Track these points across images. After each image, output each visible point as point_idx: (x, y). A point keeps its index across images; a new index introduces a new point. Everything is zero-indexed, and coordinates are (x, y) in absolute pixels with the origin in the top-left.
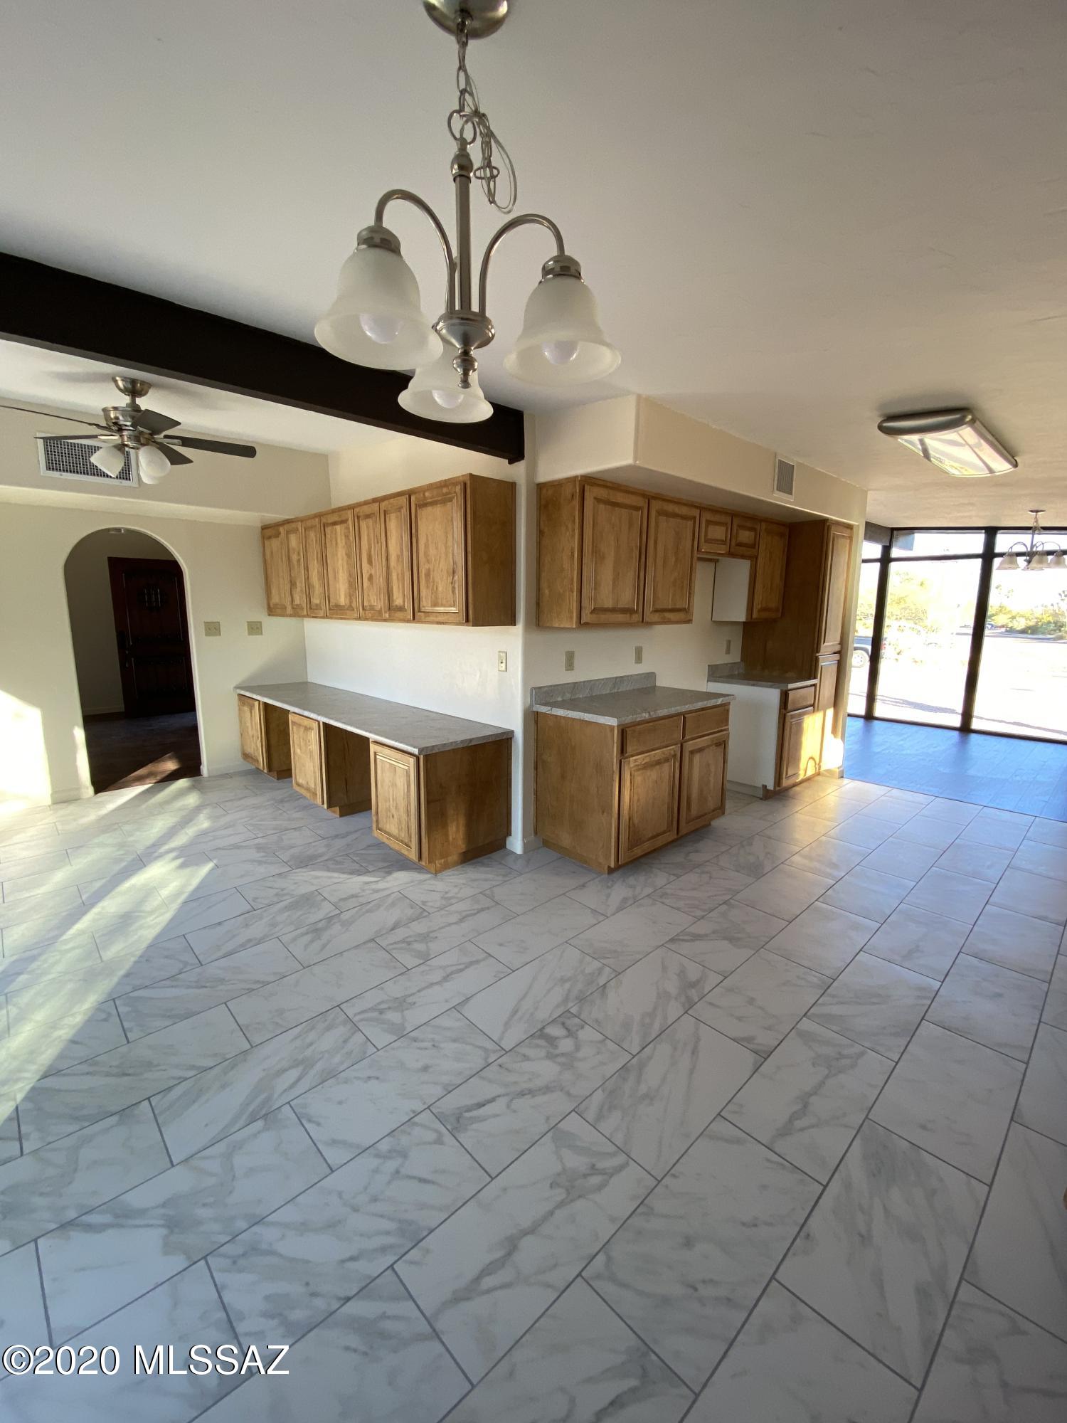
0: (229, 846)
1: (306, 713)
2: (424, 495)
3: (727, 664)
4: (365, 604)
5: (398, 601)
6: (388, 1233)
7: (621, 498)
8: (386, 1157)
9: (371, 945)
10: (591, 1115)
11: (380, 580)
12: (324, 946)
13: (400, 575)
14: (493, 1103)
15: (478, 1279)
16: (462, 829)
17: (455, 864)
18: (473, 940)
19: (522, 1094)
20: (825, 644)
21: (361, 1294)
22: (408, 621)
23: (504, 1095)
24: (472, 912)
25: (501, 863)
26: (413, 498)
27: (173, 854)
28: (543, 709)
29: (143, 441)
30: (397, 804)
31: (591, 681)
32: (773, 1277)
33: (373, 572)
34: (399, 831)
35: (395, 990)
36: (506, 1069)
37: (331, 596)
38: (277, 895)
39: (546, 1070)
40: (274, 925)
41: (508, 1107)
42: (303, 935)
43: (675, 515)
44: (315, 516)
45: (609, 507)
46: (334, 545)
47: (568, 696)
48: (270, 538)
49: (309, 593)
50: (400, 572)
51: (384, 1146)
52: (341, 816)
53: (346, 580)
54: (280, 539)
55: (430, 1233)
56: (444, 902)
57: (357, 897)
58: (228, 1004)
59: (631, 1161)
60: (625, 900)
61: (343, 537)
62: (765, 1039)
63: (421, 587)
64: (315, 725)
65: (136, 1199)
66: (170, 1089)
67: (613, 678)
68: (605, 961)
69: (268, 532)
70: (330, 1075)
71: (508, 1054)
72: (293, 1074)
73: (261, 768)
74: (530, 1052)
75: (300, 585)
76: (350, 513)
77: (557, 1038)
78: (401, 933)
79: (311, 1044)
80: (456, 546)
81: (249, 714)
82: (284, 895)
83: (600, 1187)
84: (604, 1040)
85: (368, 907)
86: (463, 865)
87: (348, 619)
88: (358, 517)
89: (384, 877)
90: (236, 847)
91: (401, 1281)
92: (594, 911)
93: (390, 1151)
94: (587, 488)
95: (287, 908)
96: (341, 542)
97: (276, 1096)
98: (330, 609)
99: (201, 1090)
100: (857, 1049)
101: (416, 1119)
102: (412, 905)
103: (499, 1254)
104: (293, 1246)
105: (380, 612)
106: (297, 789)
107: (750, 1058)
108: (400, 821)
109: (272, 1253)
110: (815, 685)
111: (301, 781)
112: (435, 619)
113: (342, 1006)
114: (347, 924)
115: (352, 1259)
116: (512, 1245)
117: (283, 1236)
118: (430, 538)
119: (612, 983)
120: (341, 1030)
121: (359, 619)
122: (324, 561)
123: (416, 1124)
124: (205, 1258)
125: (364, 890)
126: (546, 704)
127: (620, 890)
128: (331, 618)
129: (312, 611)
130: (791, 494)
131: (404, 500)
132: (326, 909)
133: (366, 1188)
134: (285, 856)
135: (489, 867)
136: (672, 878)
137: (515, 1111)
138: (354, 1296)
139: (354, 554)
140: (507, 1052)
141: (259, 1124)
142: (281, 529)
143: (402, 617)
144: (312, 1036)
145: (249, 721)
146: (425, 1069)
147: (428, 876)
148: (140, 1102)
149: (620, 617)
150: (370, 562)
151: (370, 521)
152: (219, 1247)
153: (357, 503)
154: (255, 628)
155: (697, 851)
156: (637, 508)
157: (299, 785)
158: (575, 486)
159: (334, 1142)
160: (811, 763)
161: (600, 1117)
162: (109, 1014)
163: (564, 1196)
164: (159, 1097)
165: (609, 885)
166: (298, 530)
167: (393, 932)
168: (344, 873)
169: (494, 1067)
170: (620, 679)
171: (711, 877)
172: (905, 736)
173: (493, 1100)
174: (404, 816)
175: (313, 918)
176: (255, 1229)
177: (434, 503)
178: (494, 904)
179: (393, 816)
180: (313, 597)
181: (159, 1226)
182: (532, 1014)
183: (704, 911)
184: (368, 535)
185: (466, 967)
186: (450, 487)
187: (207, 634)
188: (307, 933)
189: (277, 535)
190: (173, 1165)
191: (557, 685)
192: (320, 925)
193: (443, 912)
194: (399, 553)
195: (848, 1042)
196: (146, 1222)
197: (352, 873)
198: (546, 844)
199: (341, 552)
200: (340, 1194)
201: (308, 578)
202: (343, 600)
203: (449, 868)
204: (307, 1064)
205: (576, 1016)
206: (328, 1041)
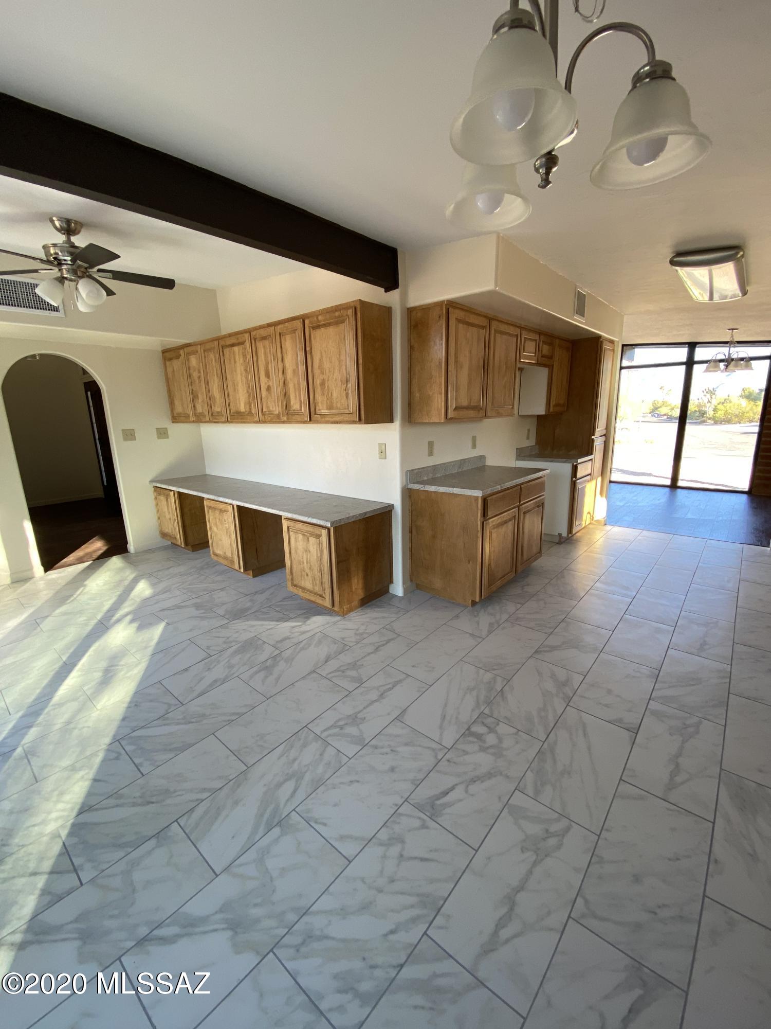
0: (173, 606)
1: (221, 499)
2: (317, 318)
3: (528, 447)
4: (264, 410)
5: (295, 405)
6: (412, 906)
7: (473, 319)
8: (388, 844)
9: (314, 675)
10: (530, 791)
11: (277, 391)
12: (278, 679)
13: (296, 385)
14: (454, 791)
15: (496, 933)
16: (361, 582)
17: (357, 608)
18: (391, 665)
19: (473, 781)
20: (598, 429)
21: (409, 960)
22: (305, 422)
23: (460, 783)
24: (383, 643)
25: (390, 604)
26: (307, 322)
27: (129, 618)
28: (416, 487)
29: (79, 273)
30: (310, 565)
31: (444, 464)
32: (704, 896)
33: (271, 384)
34: (313, 585)
35: (347, 709)
36: (454, 763)
37: (231, 404)
38: (225, 642)
39: (485, 761)
40: (231, 667)
41: (466, 792)
42: (256, 673)
43: (506, 333)
44: (213, 340)
45: (465, 326)
46: (233, 363)
47: (431, 476)
48: (170, 359)
49: (211, 403)
50: (296, 383)
51: (383, 835)
52: (254, 576)
53: (246, 392)
54: (180, 359)
55: (445, 902)
56: (358, 637)
57: (289, 638)
58: (215, 734)
59: (573, 824)
60: (491, 624)
61: (241, 356)
62: (632, 719)
63: (317, 395)
64: (230, 508)
65: (196, 908)
66: (192, 810)
67: (458, 460)
68: (495, 672)
69: (167, 354)
70: (318, 784)
71: (450, 750)
72: (290, 785)
73: (179, 543)
74: (468, 748)
75: (202, 397)
76: (247, 336)
77: (482, 735)
78: (333, 664)
79: (295, 760)
80: (348, 359)
81: (166, 503)
82: (231, 642)
83: (559, 846)
84: (518, 732)
85: (301, 645)
86: (362, 608)
87: (248, 423)
88: (255, 340)
89: (305, 622)
90: (178, 607)
91: (436, 943)
92: (472, 635)
93: (389, 839)
94: (451, 310)
95: (236, 652)
96: (239, 360)
97: (282, 806)
98: (231, 416)
99: (219, 808)
100: (695, 720)
101: (400, 811)
102: (335, 641)
103: (504, 910)
104: (340, 929)
105: (278, 416)
106: (215, 558)
107: (626, 735)
108: (314, 579)
109: (327, 937)
110: (591, 460)
111: (218, 552)
112: (330, 419)
113: (309, 726)
114: (290, 660)
115: (392, 932)
116: (510, 902)
117: (330, 921)
118: (324, 353)
119: (507, 688)
120: (314, 747)
121: (259, 422)
122: (223, 377)
123: (400, 815)
124: (272, 950)
125: (293, 633)
126: (417, 483)
127: (485, 618)
128: (232, 422)
129: (214, 418)
130: (584, 317)
131: (298, 324)
132: (268, 651)
133: (382, 872)
134: (221, 611)
135: (381, 608)
136: (519, 606)
137: (472, 795)
138: (406, 961)
139: (253, 370)
140: (449, 750)
141: (277, 831)
142: (181, 352)
143: (299, 419)
144: (293, 753)
145: (166, 507)
146: (392, 769)
147: (338, 618)
148: (170, 824)
149: (472, 413)
150: (268, 375)
151: (267, 343)
152: (281, 939)
153: (253, 328)
154: (162, 433)
155: (528, 585)
156: (483, 327)
157: (216, 555)
158: (442, 309)
159: (342, 838)
160: (589, 516)
161: (537, 792)
162: (119, 754)
163: (534, 857)
164: (185, 817)
165: (476, 614)
166: (197, 352)
167: (327, 663)
168: (273, 621)
169: (444, 763)
170: (463, 462)
171: (545, 603)
172: (636, 493)
173: (452, 788)
174: (317, 574)
175: (262, 657)
176: (306, 919)
177: (326, 325)
178: (395, 636)
179: (307, 575)
180: (215, 406)
181: (223, 929)
182: (457, 718)
183: (550, 628)
184: (265, 354)
185: (394, 686)
186: (342, 312)
187: (125, 439)
188: (260, 671)
189: (178, 357)
190: (217, 876)
191: (423, 468)
192: (268, 663)
193: (359, 645)
194: (295, 367)
195: (687, 715)
196: (211, 927)
197: (279, 620)
198: (419, 587)
199: (240, 368)
200: (363, 880)
201: (209, 390)
202: (242, 408)
203: (353, 611)
204: (298, 777)
205: (490, 716)
206: (309, 755)
